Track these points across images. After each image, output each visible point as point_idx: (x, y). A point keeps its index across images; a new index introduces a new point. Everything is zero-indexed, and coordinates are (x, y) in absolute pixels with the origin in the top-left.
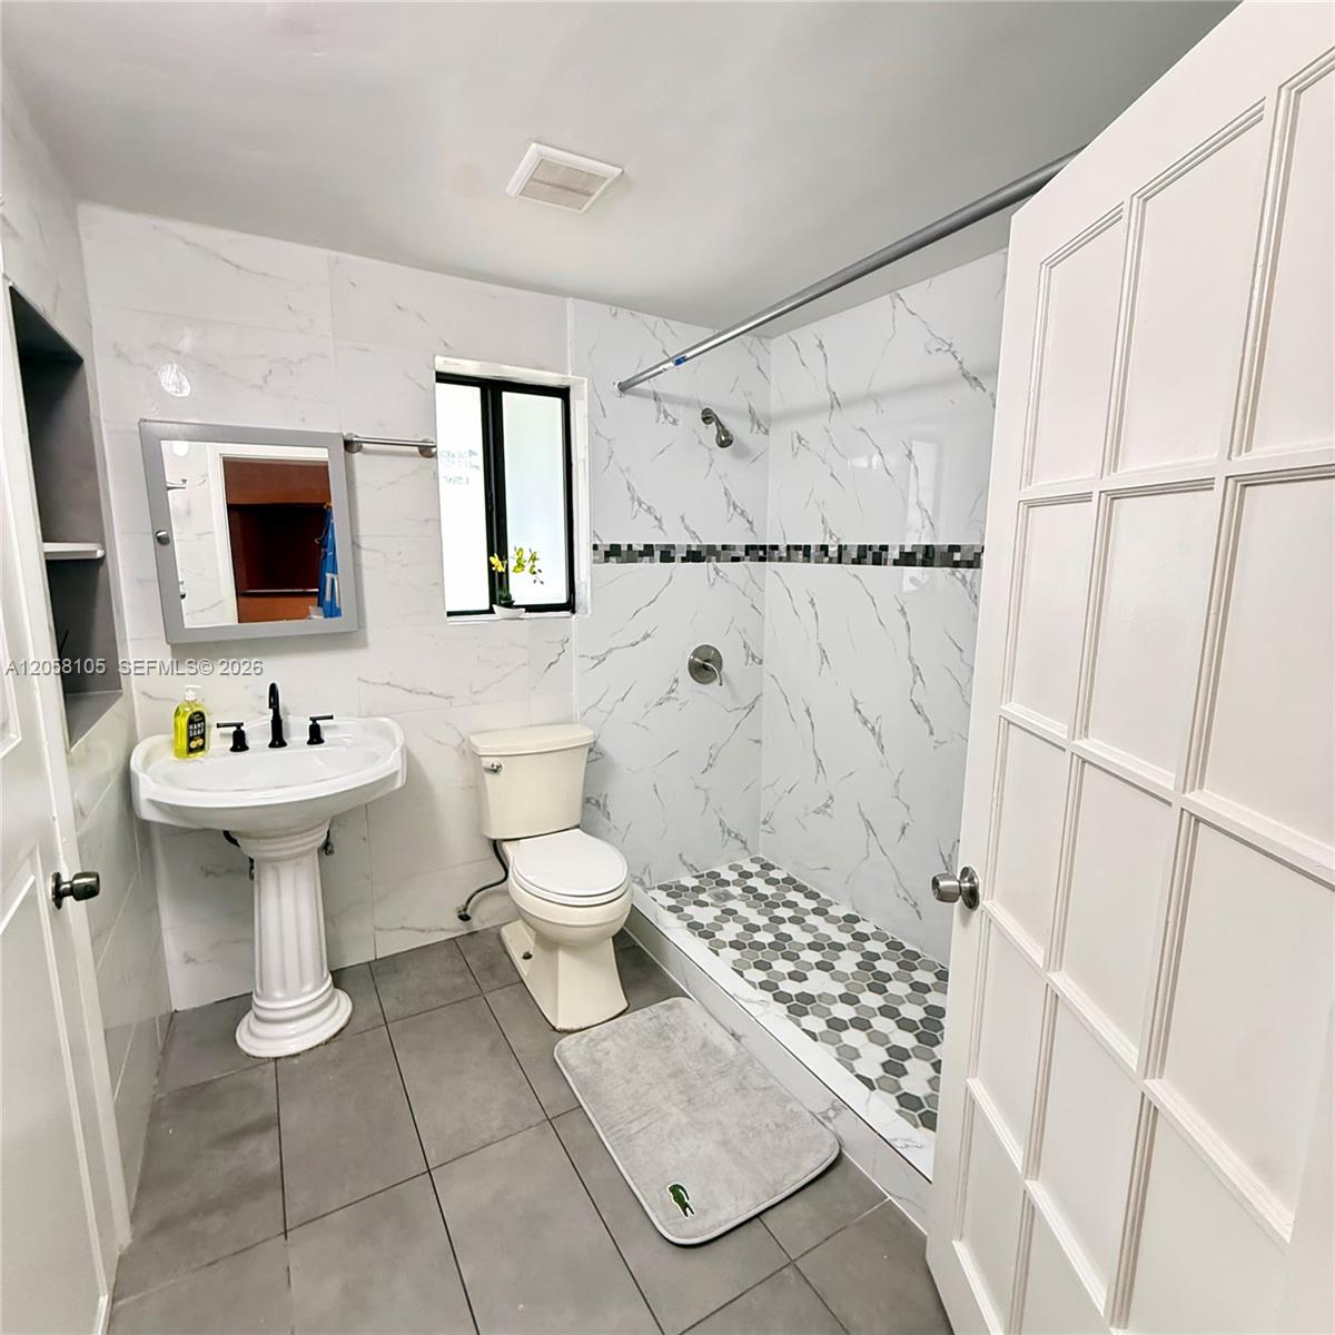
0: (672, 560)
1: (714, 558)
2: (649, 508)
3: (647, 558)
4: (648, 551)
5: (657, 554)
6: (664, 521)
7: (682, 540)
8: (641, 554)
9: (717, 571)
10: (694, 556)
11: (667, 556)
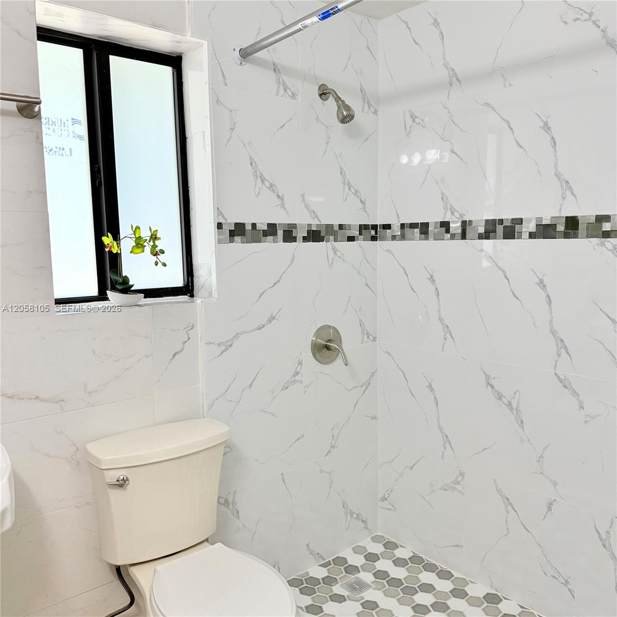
0: (294, 239)
1: (332, 238)
2: (271, 185)
3: (270, 238)
4: (272, 230)
5: (280, 233)
6: (286, 200)
7: (303, 220)
8: (266, 234)
9: (335, 250)
10: (314, 236)
11: (289, 236)
